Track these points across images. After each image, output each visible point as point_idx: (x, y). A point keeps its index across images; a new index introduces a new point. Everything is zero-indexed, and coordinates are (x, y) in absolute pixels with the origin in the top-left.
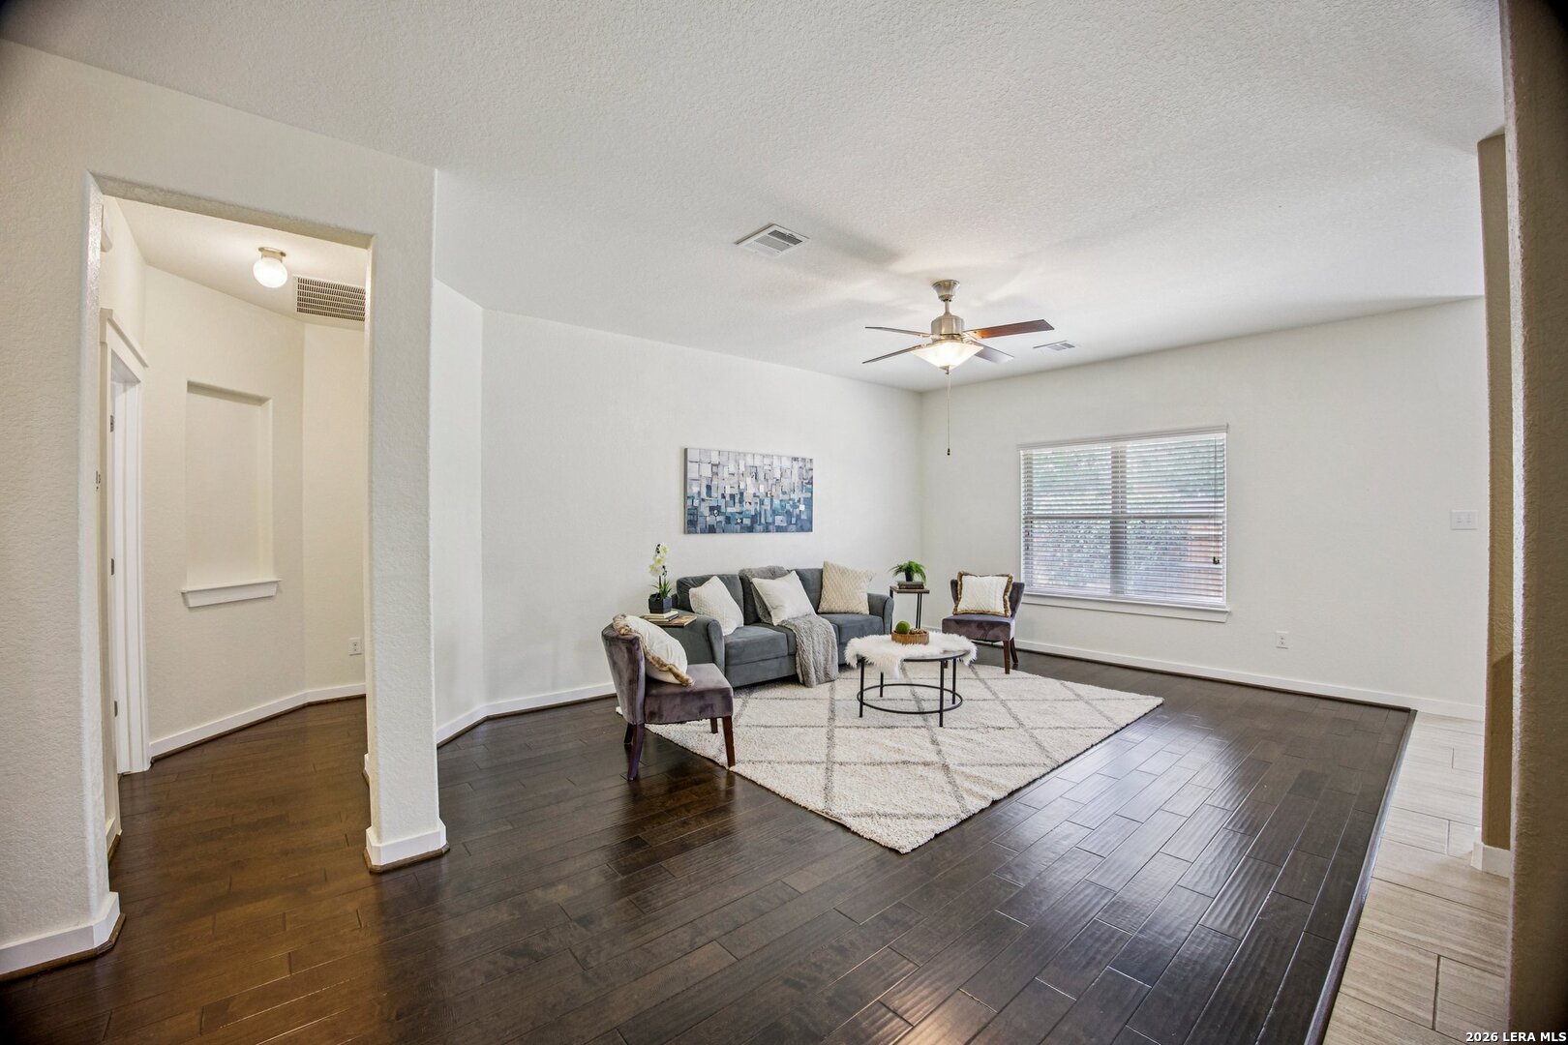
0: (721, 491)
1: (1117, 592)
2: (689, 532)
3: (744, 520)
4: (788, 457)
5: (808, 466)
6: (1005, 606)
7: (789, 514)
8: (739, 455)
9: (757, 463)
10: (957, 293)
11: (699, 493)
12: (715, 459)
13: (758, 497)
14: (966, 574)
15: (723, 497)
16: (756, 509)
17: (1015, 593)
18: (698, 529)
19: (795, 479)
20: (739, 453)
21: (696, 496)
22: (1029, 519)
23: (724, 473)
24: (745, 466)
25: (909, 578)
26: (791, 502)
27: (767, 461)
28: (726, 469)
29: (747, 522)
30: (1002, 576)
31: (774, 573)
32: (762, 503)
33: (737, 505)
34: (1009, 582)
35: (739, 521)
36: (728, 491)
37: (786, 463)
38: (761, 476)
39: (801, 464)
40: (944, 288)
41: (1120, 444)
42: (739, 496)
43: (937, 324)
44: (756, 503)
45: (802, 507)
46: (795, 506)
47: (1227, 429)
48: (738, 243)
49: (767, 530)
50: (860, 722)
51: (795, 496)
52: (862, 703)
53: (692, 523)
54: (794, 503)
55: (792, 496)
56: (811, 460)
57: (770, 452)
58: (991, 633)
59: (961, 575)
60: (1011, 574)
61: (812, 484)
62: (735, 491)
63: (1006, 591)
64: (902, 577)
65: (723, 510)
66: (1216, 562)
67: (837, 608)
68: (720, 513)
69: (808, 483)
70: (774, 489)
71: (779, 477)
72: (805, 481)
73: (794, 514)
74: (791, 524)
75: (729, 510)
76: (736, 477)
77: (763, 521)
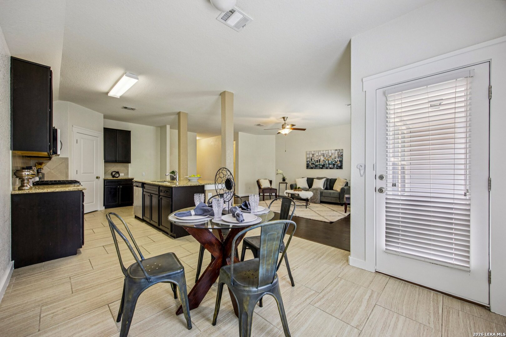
2: (307, 169)
3: (320, 166)
4: (334, 150)
5: (341, 151)
7: (334, 165)
9: (324, 152)
11: (309, 160)
12: (313, 153)
13: (324, 160)
15: (315, 161)
18: (309, 168)
19: (336, 155)
20: (319, 151)
23: (315, 156)
27: (327, 152)
29: (321, 166)
32: (325, 162)
33: (318, 163)
36: (316, 160)
38: (325, 156)
39: (338, 151)
42: (319, 160)
45: (339, 162)
46: (336, 162)
49: (327, 168)
51: (336, 160)
55: (335, 160)
56: (342, 150)
61: (342, 156)
62: (317, 160)
65: (315, 164)
68: (314, 165)
69: (341, 156)
70: (329, 158)
71: (331, 155)
72: (339, 156)
73: (336, 164)
74: (334, 167)
75: (316, 164)
76: (318, 157)
77: (325, 166)
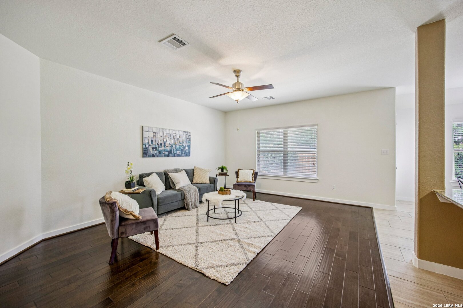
0: (157, 142)
1: (285, 174)
2: (144, 157)
3: (166, 152)
4: (182, 131)
5: (189, 134)
6: (253, 179)
7: (182, 150)
8: (164, 130)
9: (171, 132)
10: (242, 75)
11: (148, 143)
12: (155, 131)
13: (171, 144)
14: (240, 169)
15: (158, 144)
16: (170, 149)
17: (255, 175)
18: (148, 156)
19: (184, 138)
20: (164, 129)
21: (147, 144)
22: (259, 152)
23: (158, 136)
24: (166, 133)
25: (222, 171)
26: (183, 146)
27: (174, 132)
28: (159, 134)
29: (167, 153)
30: (252, 170)
31: (176, 171)
32: (172, 146)
33: (163, 147)
34: (253, 172)
35: (164, 153)
36: (160, 142)
37: (181, 133)
38: (172, 137)
39: (186, 133)
40: (237, 72)
41: (285, 130)
42: (164, 144)
43: (235, 85)
44: (170, 147)
45: (187, 148)
46: (184, 148)
47: (317, 125)
48: (160, 41)
49: (174, 156)
50: (207, 223)
51: (184, 144)
52: (208, 216)
53: (145, 153)
54: (184, 147)
55: (183, 144)
56: (190, 132)
57: (175, 129)
58: (249, 188)
59: (239, 170)
60: (254, 169)
62: (162, 142)
63: (253, 175)
64: (220, 171)
65: (158, 149)
66: (314, 165)
67: (198, 182)
68: (156, 150)
69: (189, 140)
70: (177, 142)
71: (178, 138)
72: (188, 139)
73: (184, 151)
74: (183, 154)
75: (160, 149)
76: (163, 137)
77: (173, 153)
